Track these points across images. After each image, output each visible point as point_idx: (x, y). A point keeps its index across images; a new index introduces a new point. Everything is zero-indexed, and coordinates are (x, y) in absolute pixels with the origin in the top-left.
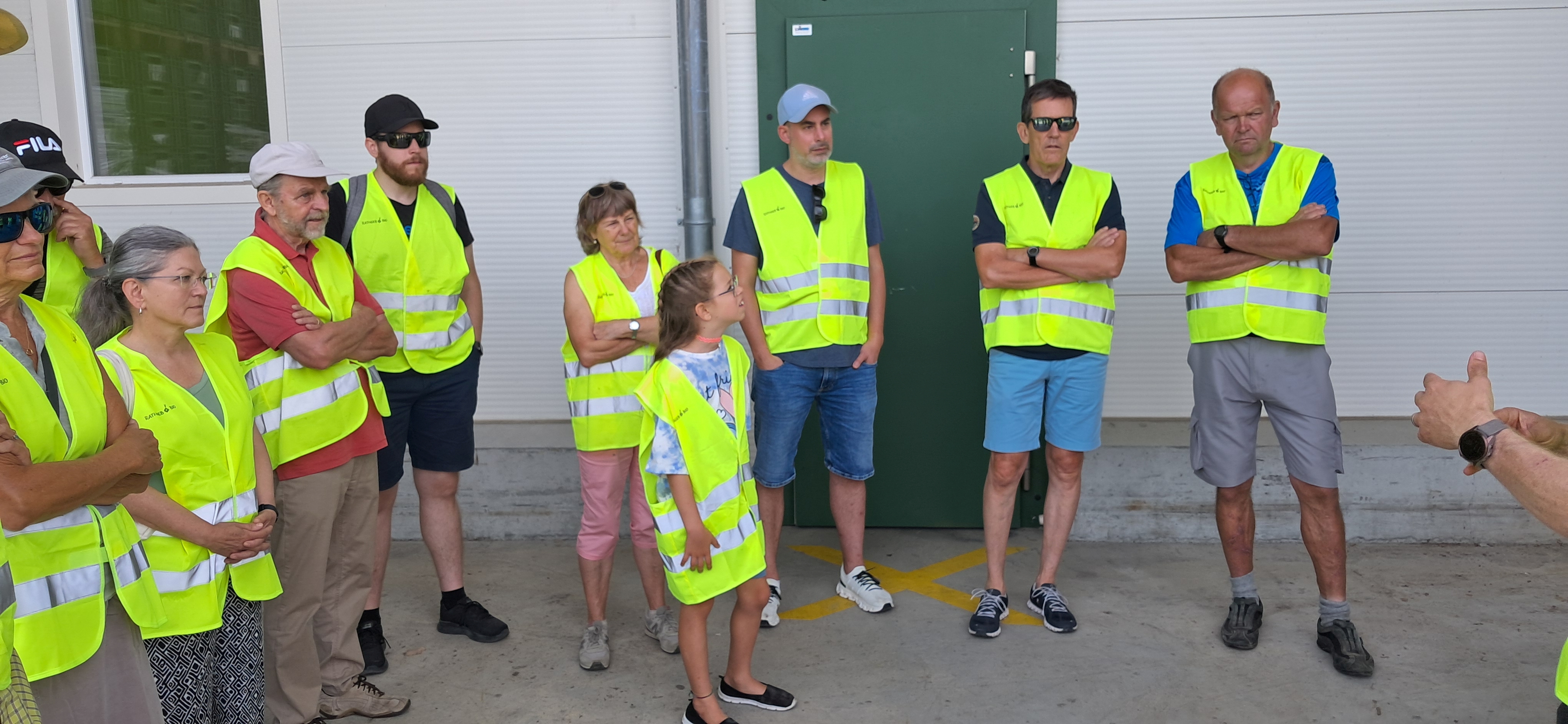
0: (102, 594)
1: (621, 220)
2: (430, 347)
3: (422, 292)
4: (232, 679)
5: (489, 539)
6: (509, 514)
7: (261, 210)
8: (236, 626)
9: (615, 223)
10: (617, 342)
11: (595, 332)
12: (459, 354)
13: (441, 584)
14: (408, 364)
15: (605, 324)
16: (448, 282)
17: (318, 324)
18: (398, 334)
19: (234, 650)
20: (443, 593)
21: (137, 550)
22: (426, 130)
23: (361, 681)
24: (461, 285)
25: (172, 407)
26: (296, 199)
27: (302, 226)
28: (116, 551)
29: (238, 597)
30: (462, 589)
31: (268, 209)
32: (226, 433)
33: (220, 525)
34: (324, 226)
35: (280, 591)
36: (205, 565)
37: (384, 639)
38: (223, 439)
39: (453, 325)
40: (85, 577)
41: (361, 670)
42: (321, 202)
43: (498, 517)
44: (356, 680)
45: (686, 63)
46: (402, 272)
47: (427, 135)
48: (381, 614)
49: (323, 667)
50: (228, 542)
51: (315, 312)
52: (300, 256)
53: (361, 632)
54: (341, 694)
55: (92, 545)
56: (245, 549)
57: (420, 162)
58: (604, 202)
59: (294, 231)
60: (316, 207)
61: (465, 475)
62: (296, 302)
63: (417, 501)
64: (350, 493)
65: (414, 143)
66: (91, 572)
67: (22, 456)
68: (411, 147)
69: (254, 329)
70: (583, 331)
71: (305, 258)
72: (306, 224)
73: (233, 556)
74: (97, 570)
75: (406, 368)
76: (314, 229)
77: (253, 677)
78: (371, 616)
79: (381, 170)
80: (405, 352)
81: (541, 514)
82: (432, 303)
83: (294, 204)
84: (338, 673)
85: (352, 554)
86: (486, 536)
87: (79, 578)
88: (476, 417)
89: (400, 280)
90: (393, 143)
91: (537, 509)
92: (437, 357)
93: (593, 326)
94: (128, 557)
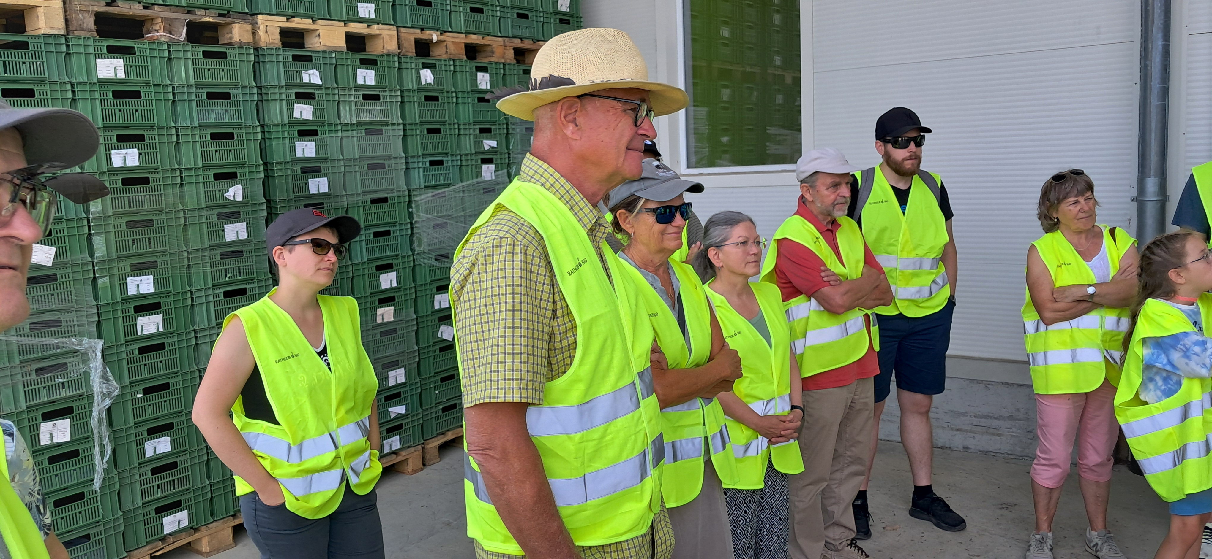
0: (702, 457)
1: (1081, 200)
2: (916, 297)
3: (912, 255)
4: (768, 526)
5: (950, 448)
6: (966, 431)
7: (802, 197)
8: (772, 488)
9: (1076, 202)
10: (1075, 304)
11: (1055, 296)
12: (937, 304)
13: (914, 480)
14: (899, 310)
15: (1064, 289)
16: (932, 248)
17: (837, 280)
18: (893, 287)
19: (770, 505)
20: (915, 487)
21: (724, 429)
22: (922, 134)
23: (852, 543)
24: (942, 251)
25: (739, 333)
26: (828, 189)
27: (831, 208)
28: (712, 430)
29: (774, 469)
30: (930, 486)
31: (808, 196)
32: (772, 353)
33: (765, 416)
34: (847, 208)
35: (803, 469)
36: (755, 443)
37: (869, 514)
38: (770, 357)
39: (934, 282)
40: (693, 444)
41: (853, 535)
42: (845, 191)
43: (958, 432)
44: (849, 542)
45: (1148, 63)
46: (898, 240)
47: (923, 137)
48: (868, 495)
49: (826, 528)
50: (772, 430)
51: (836, 271)
52: (828, 230)
53: (855, 507)
54: (837, 550)
55: (699, 424)
56: (781, 436)
57: (915, 159)
58: (1067, 185)
59: (825, 212)
60: (841, 194)
61: (937, 398)
62: (824, 264)
63: (899, 413)
64: (853, 405)
65: (912, 145)
66: (697, 442)
67: (663, 364)
68: (909, 148)
69: (792, 281)
70: (1045, 295)
71: (831, 231)
72: (834, 207)
73: (773, 440)
74: (701, 441)
75: (897, 313)
76: (840, 210)
77: (781, 527)
78: (862, 495)
79: (885, 164)
80: (896, 301)
81: (993, 434)
82: (919, 264)
83: (826, 193)
84: (836, 534)
85: (853, 449)
86: (947, 446)
87: (690, 445)
88: (948, 353)
89: (895, 246)
90: (896, 144)
91: (991, 430)
92: (921, 305)
93: (1053, 290)
94: (719, 434)
